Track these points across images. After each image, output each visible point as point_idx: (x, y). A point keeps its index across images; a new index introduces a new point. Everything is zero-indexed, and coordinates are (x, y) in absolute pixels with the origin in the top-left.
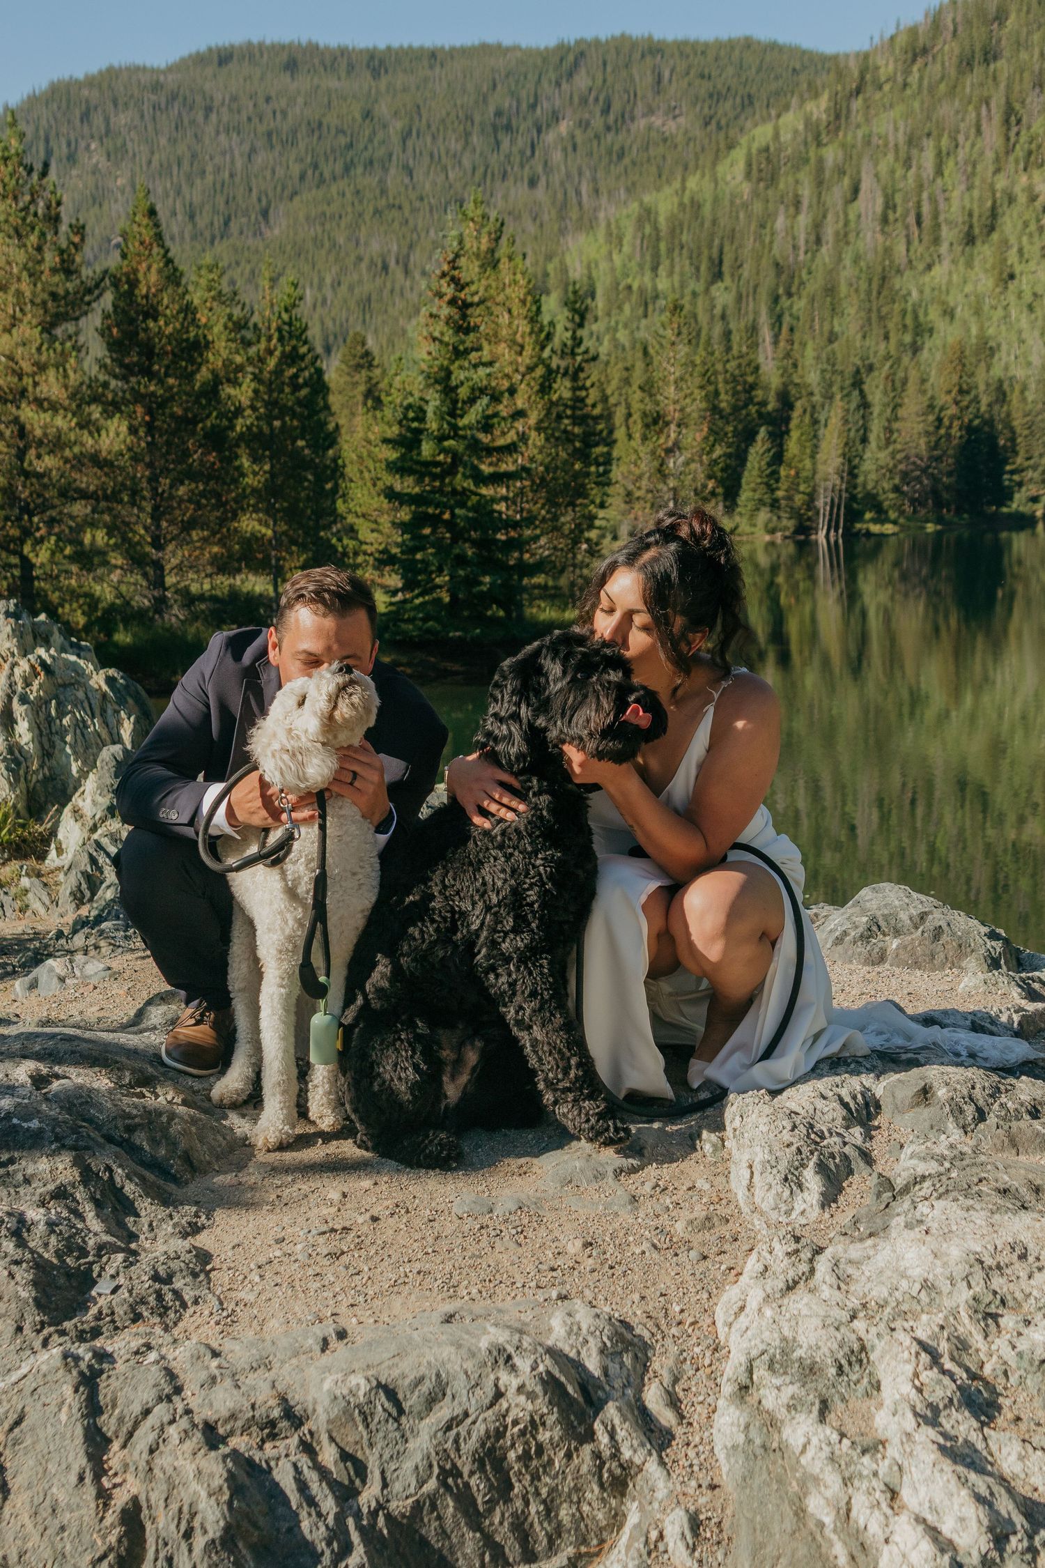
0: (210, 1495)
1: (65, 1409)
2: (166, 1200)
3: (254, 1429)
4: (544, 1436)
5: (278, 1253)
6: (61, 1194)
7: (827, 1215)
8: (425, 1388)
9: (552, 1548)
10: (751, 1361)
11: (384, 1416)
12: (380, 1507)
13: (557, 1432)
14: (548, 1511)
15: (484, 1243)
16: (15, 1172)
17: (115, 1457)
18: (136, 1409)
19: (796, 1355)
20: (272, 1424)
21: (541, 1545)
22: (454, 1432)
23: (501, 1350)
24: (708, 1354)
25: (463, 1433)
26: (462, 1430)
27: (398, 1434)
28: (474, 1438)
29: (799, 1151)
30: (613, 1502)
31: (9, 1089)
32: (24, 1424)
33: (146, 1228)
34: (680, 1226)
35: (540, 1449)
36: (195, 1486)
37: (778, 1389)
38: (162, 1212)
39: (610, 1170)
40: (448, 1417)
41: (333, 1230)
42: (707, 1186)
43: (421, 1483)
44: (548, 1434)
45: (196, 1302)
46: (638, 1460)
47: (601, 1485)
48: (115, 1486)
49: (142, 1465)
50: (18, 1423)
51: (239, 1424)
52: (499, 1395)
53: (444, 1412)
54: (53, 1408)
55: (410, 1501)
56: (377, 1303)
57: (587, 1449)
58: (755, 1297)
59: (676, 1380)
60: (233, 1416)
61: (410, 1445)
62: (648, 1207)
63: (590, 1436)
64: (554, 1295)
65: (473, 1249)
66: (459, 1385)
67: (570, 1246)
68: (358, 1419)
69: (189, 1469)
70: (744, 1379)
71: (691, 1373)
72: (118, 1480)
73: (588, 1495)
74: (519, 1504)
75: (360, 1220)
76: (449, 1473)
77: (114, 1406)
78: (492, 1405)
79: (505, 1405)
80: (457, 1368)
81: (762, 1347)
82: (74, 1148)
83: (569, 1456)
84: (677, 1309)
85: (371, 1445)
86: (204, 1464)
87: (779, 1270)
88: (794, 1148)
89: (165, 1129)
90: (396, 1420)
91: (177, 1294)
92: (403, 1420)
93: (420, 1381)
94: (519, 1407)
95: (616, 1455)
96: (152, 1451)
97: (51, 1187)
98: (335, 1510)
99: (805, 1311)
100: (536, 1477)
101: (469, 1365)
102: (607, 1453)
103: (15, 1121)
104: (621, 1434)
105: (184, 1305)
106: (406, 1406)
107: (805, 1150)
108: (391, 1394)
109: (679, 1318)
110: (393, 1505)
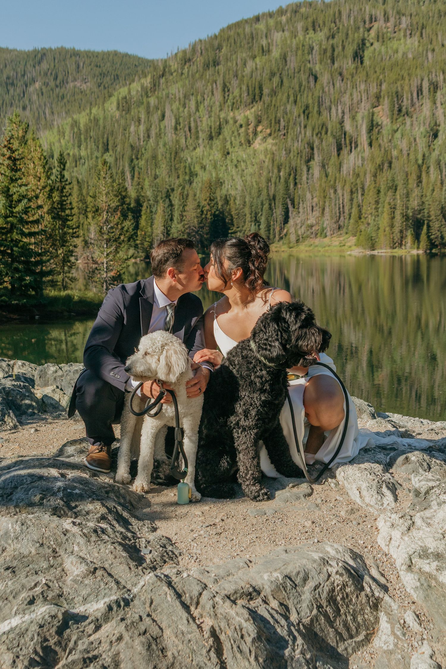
0: (246, 621)
1: (168, 596)
2: (139, 519)
3: (244, 596)
4: (348, 590)
5: (196, 535)
6: (103, 518)
7: (398, 505)
8: (301, 575)
9: (358, 633)
10: (410, 556)
11: (291, 587)
12: (300, 622)
13: (353, 588)
14: (354, 618)
15: (272, 526)
16: (81, 510)
17: (196, 613)
18: (195, 593)
19: (430, 551)
20: (250, 594)
21: (354, 632)
22: (317, 591)
23: (324, 559)
24: (384, 557)
25: (321, 591)
26: (320, 589)
27: (297, 594)
28: (325, 593)
29: (379, 482)
30: (375, 613)
31: (56, 479)
32: (154, 603)
33: (137, 530)
34: (343, 513)
35: (347, 594)
36: (238, 619)
37: (429, 564)
38: (141, 523)
39: (301, 495)
40: (314, 585)
41: (211, 525)
42: (341, 499)
43: (311, 611)
44: (349, 589)
45: (180, 555)
46: (381, 596)
47: (370, 607)
48: (201, 623)
49: (212, 613)
50: (151, 603)
51: (238, 595)
52: (329, 576)
53: (311, 584)
54: (163, 596)
55: (309, 618)
56: (249, 549)
57: (363, 593)
58: (396, 534)
59: (378, 567)
60: (236, 592)
61: (303, 597)
62: (324, 508)
63: (362, 589)
64: (316, 541)
65: (270, 528)
66: (313, 573)
67: (306, 524)
68: (282, 589)
69: (233, 613)
70: (408, 563)
71: (381, 564)
72: (201, 621)
73: (366, 611)
74: (344, 617)
75: (217, 521)
76: (320, 607)
77: (185, 594)
78: (328, 579)
79: (333, 579)
80: (310, 567)
81: (413, 550)
82: (98, 500)
83: (357, 597)
84: (362, 542)
85: (289, 599)
86: (237, 610)
87: (400, 524)
88: (376, 480)
89: (119, 492)
90: (295, 588)
91: (172, 551)
92: (297, 588)
93: (298, 573)
94: (338, 580)
95: (373, 595)
96: (214, 608)
97: (99, 515)
98: (286, 624)
99: (424, 536)
100: (348, 606)
101: (315, 565)
102: (370, 595)
103: (69, 490)
104: (373, 587)
105: (176, 556)
106: (297, 582)
107: (380, 481)
108: (290, 579)
109: (364, 545)
110: (303, 620)
